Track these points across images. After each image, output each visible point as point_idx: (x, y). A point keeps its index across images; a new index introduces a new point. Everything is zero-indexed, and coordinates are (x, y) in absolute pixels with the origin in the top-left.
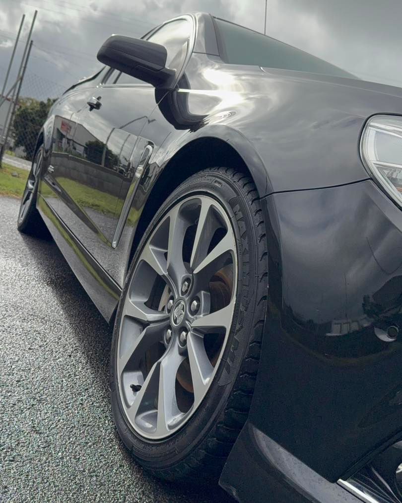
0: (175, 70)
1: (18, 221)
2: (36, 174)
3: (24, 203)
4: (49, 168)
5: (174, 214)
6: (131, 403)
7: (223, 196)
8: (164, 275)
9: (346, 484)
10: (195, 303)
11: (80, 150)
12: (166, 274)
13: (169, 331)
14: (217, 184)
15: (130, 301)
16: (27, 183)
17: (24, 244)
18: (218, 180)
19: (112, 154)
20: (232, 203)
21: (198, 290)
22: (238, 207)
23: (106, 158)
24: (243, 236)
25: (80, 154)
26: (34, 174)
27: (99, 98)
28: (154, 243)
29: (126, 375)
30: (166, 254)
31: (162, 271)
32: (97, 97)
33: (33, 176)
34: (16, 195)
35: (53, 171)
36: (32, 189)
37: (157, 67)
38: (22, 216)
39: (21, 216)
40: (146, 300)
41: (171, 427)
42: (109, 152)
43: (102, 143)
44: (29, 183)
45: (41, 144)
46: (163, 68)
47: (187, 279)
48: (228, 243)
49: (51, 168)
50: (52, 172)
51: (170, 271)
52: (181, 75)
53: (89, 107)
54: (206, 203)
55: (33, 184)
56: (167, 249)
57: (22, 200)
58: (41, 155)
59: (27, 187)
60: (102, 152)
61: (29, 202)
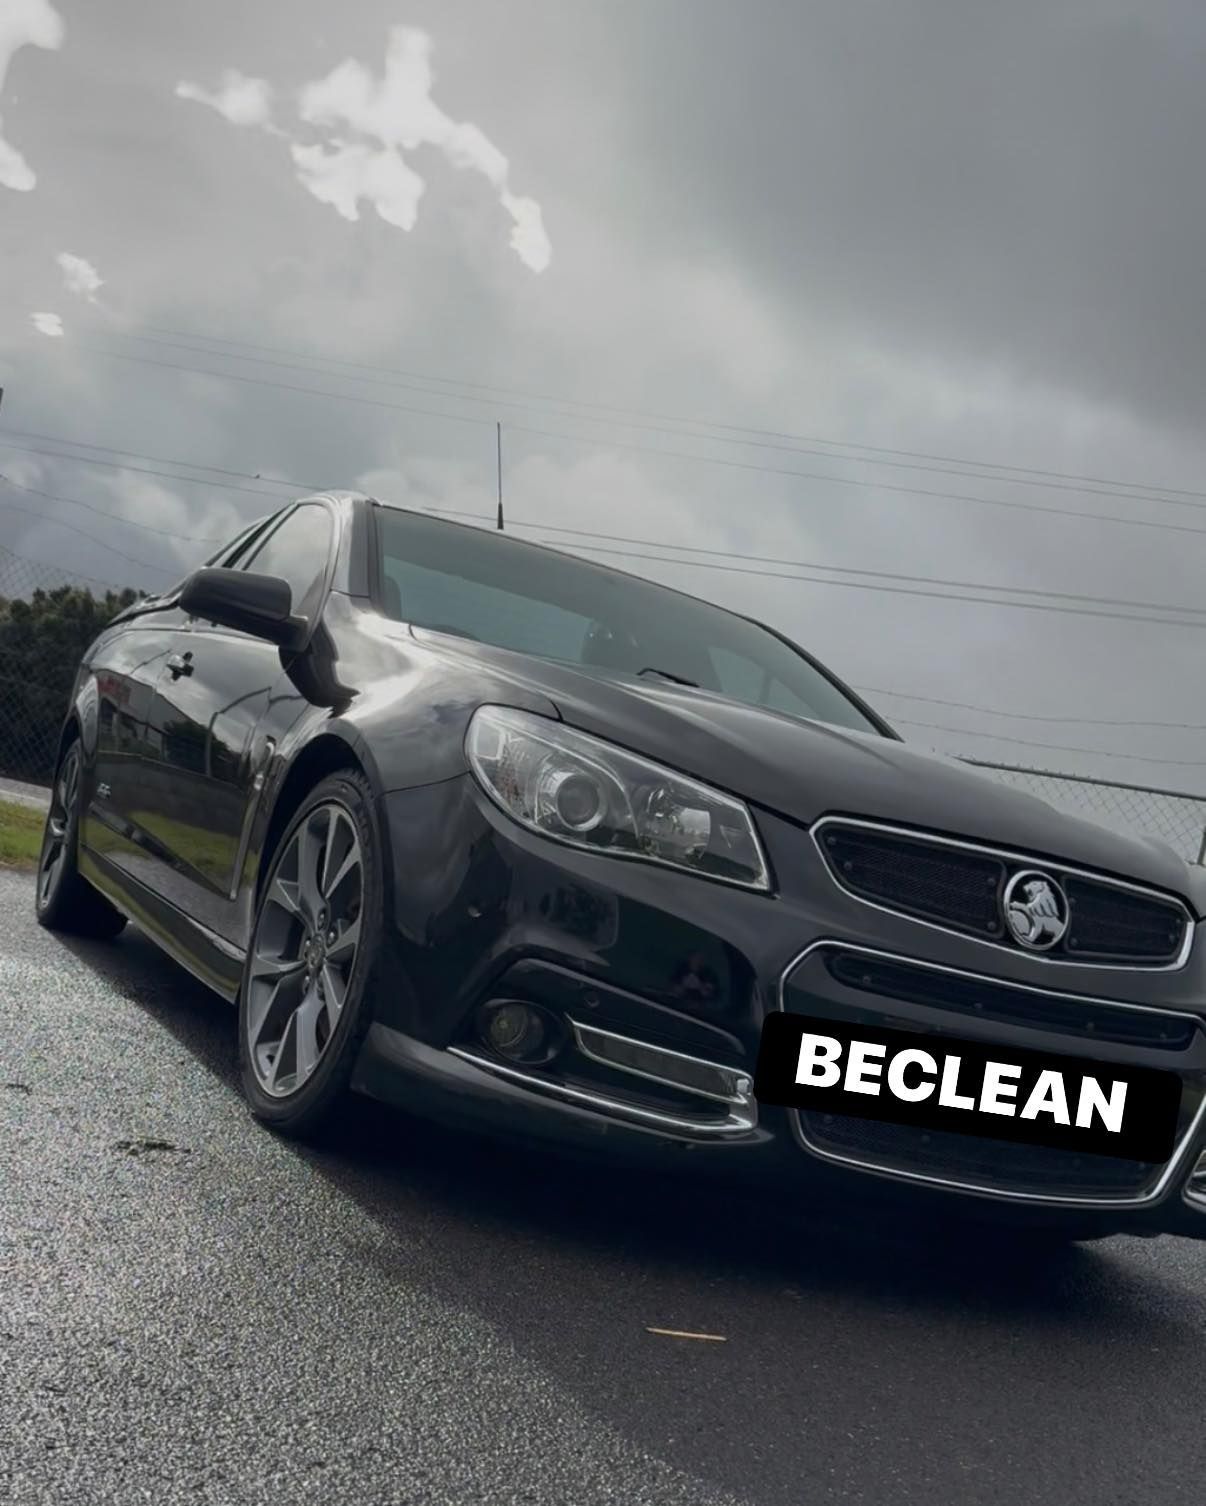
0: (306, 618)
1: (37, 908)
2: (67, 805)
3: (47, 868)
4: (100, 790)
5: (303, 832)
6: (267, 1073)
7: (347, 801)
8: (296, 912)
9: (451, 1049)
10: (332, 935)
11: (155, 740)
12: (298, 909)
13: (307, 978)
14: (344, 790)
15: (259, 957)
16: (48, 824)
17: (61, 946)
18: (346, 784)
19: (228, 752)
20: (357, 809)
21: (334, 919)
22: (361, 814)
23: (214, 759)
24: (366, 845)
25: (157, 751)
26: (63, 803)
27: (188, 656)
28: (281, 876)
29: (260, 1047)
30: (297, 888)
31: (292, 906)
32: (183, 654)
33: (62, 808)
34: (6, 861)
35: (109, 793)
36: (62, 837)
37: (277, 616)
38: (46, 894)
39: (42, 894)
40: (279, 954)
41: (309, 1071)
42: (220, 747)
43: (202, 727)
44: (52, 823)
45: (74, 740)
46: (285, 619)
47: (324, 911)
48: (355, 855)
49: (104, 789)
50: (108, 796)
51: (303, 904)
52: (316, 625)
53: (171, 672)
54: (335, 812)
55: (62, 826)
56: (296, 880)
57: (41, 861)
58: (76, 761)
59: (48, 834)
60: (203, 746)
61: (59, 865)
